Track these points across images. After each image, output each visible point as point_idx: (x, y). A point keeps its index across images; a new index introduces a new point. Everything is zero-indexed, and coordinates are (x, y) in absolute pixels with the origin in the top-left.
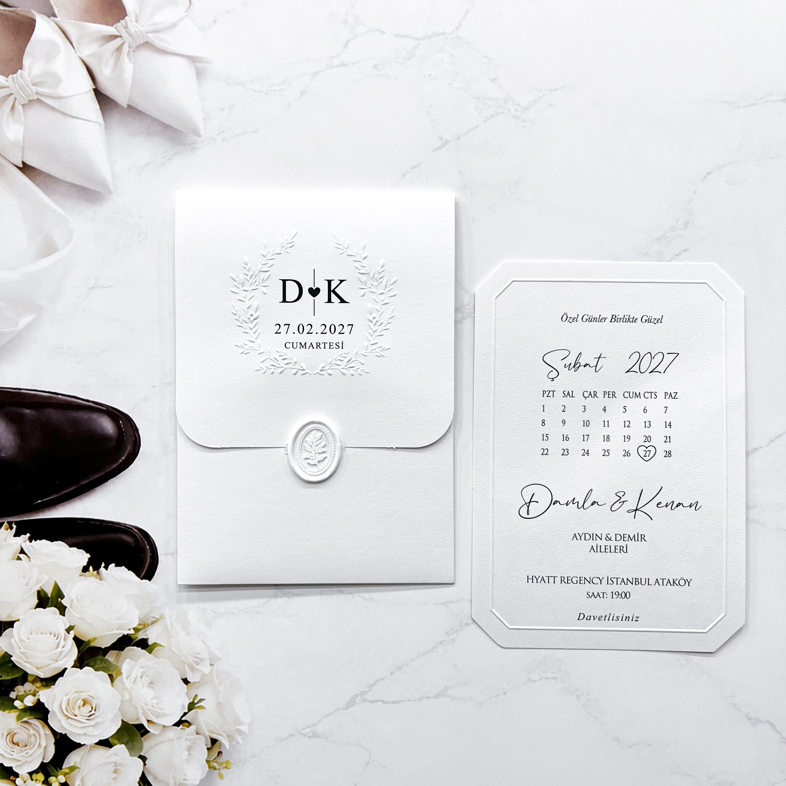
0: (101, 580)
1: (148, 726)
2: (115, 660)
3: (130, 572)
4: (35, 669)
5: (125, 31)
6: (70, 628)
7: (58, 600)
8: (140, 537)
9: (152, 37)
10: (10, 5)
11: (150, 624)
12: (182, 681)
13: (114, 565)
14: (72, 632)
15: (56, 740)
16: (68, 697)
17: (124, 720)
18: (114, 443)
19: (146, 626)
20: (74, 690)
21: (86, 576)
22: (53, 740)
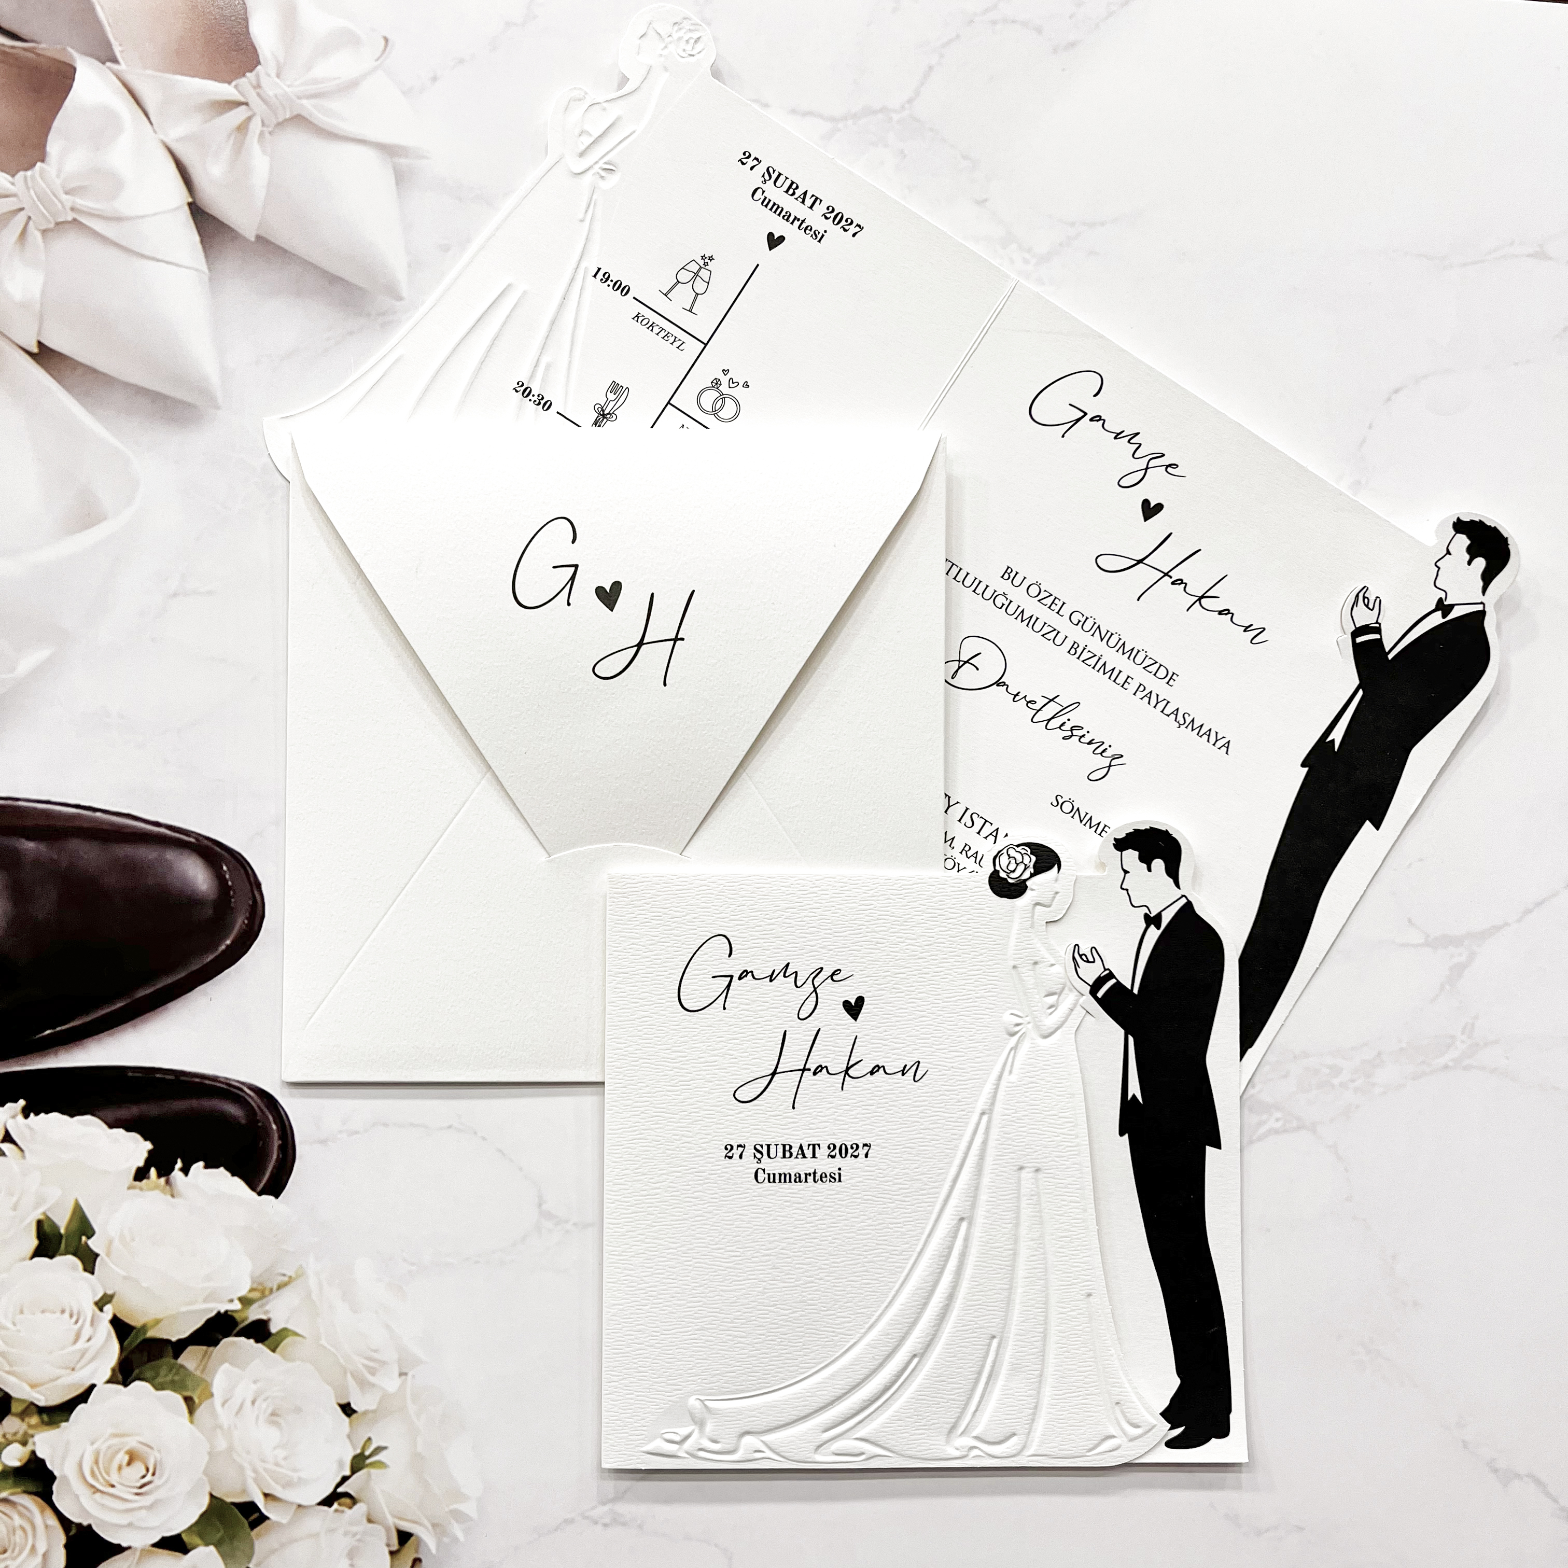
0: (173, 1196)
1: (266, 1508)
2: (199, 1366)
3: (236, 1179)
4: (28, 1388)
5: (254, 94)
6: (104, 1301)
7: (80, 1239)
8: (259, 1107)
9: (308, 107)
10: (24, 37)
11: (275, 1288)
12: (339, 1409)
13: (201, 1164)
14: (109, 1310)
15: (69, 1538)
16: (95, 1446)
17: (214, 1494)
18: (210, 912)
19: (267, 1292)
20: (110, 1431)
21: (141, 1189)
22: (61, 1538)
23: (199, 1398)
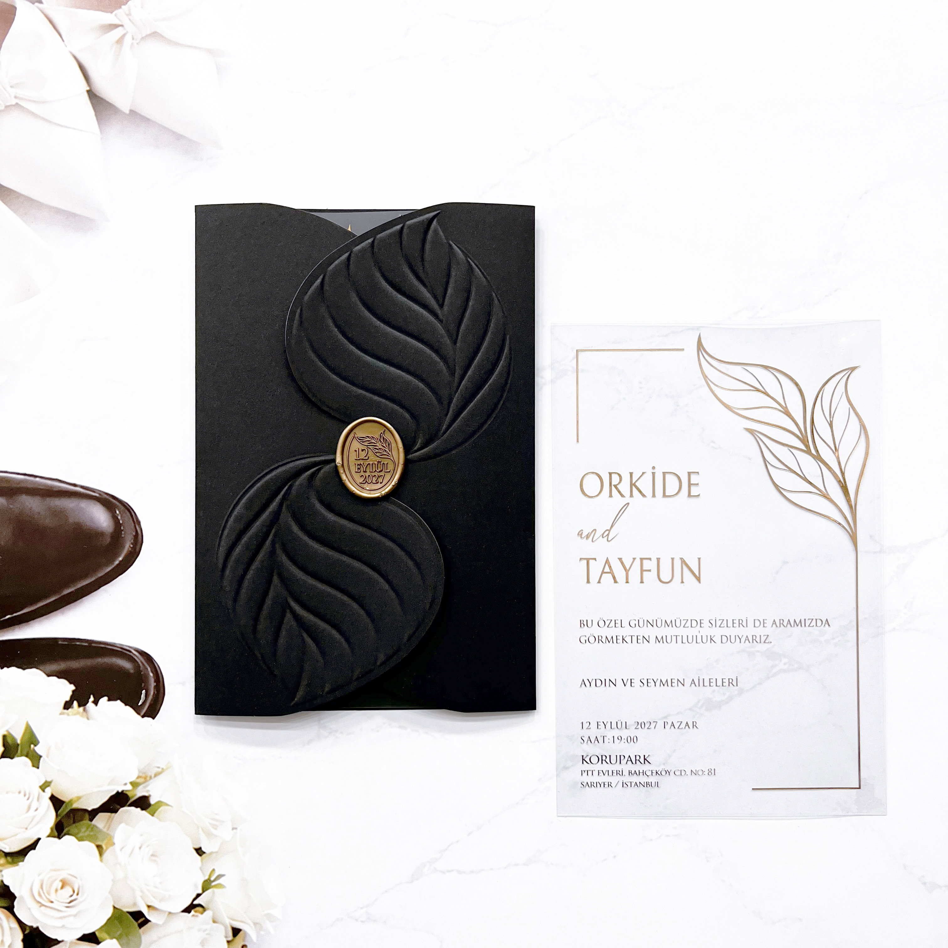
0: (88, 719)
1: (148, 914)
2: (105, 826)
3: (128, 707)
5: (127, 19)
6: (47, 784)
7: (30, 747)
8: (142, 663)
9: (161, 26)
11: (153, 776)
12: (194, 852)
15: (25, 936)
16: (41, 877)
17: (116, 906)
18: (109, 540)
19: (148, 778)
20: (50, 867)
21: (68, 715)
22: (21, 936)
23: (106, 845)
